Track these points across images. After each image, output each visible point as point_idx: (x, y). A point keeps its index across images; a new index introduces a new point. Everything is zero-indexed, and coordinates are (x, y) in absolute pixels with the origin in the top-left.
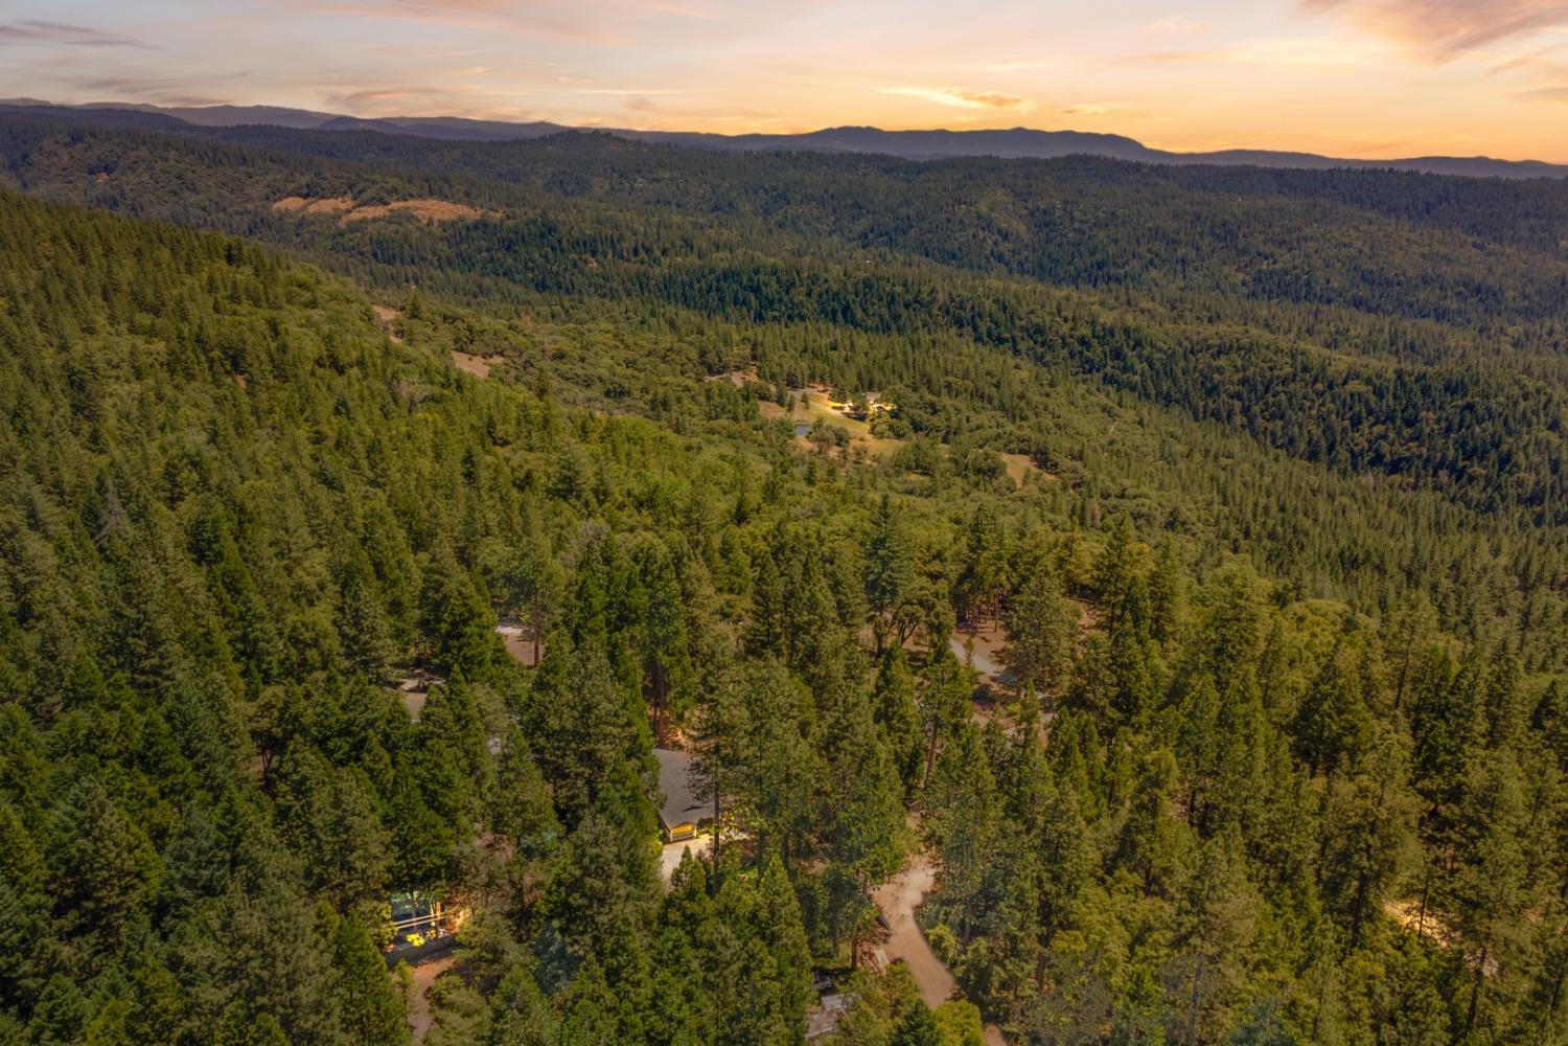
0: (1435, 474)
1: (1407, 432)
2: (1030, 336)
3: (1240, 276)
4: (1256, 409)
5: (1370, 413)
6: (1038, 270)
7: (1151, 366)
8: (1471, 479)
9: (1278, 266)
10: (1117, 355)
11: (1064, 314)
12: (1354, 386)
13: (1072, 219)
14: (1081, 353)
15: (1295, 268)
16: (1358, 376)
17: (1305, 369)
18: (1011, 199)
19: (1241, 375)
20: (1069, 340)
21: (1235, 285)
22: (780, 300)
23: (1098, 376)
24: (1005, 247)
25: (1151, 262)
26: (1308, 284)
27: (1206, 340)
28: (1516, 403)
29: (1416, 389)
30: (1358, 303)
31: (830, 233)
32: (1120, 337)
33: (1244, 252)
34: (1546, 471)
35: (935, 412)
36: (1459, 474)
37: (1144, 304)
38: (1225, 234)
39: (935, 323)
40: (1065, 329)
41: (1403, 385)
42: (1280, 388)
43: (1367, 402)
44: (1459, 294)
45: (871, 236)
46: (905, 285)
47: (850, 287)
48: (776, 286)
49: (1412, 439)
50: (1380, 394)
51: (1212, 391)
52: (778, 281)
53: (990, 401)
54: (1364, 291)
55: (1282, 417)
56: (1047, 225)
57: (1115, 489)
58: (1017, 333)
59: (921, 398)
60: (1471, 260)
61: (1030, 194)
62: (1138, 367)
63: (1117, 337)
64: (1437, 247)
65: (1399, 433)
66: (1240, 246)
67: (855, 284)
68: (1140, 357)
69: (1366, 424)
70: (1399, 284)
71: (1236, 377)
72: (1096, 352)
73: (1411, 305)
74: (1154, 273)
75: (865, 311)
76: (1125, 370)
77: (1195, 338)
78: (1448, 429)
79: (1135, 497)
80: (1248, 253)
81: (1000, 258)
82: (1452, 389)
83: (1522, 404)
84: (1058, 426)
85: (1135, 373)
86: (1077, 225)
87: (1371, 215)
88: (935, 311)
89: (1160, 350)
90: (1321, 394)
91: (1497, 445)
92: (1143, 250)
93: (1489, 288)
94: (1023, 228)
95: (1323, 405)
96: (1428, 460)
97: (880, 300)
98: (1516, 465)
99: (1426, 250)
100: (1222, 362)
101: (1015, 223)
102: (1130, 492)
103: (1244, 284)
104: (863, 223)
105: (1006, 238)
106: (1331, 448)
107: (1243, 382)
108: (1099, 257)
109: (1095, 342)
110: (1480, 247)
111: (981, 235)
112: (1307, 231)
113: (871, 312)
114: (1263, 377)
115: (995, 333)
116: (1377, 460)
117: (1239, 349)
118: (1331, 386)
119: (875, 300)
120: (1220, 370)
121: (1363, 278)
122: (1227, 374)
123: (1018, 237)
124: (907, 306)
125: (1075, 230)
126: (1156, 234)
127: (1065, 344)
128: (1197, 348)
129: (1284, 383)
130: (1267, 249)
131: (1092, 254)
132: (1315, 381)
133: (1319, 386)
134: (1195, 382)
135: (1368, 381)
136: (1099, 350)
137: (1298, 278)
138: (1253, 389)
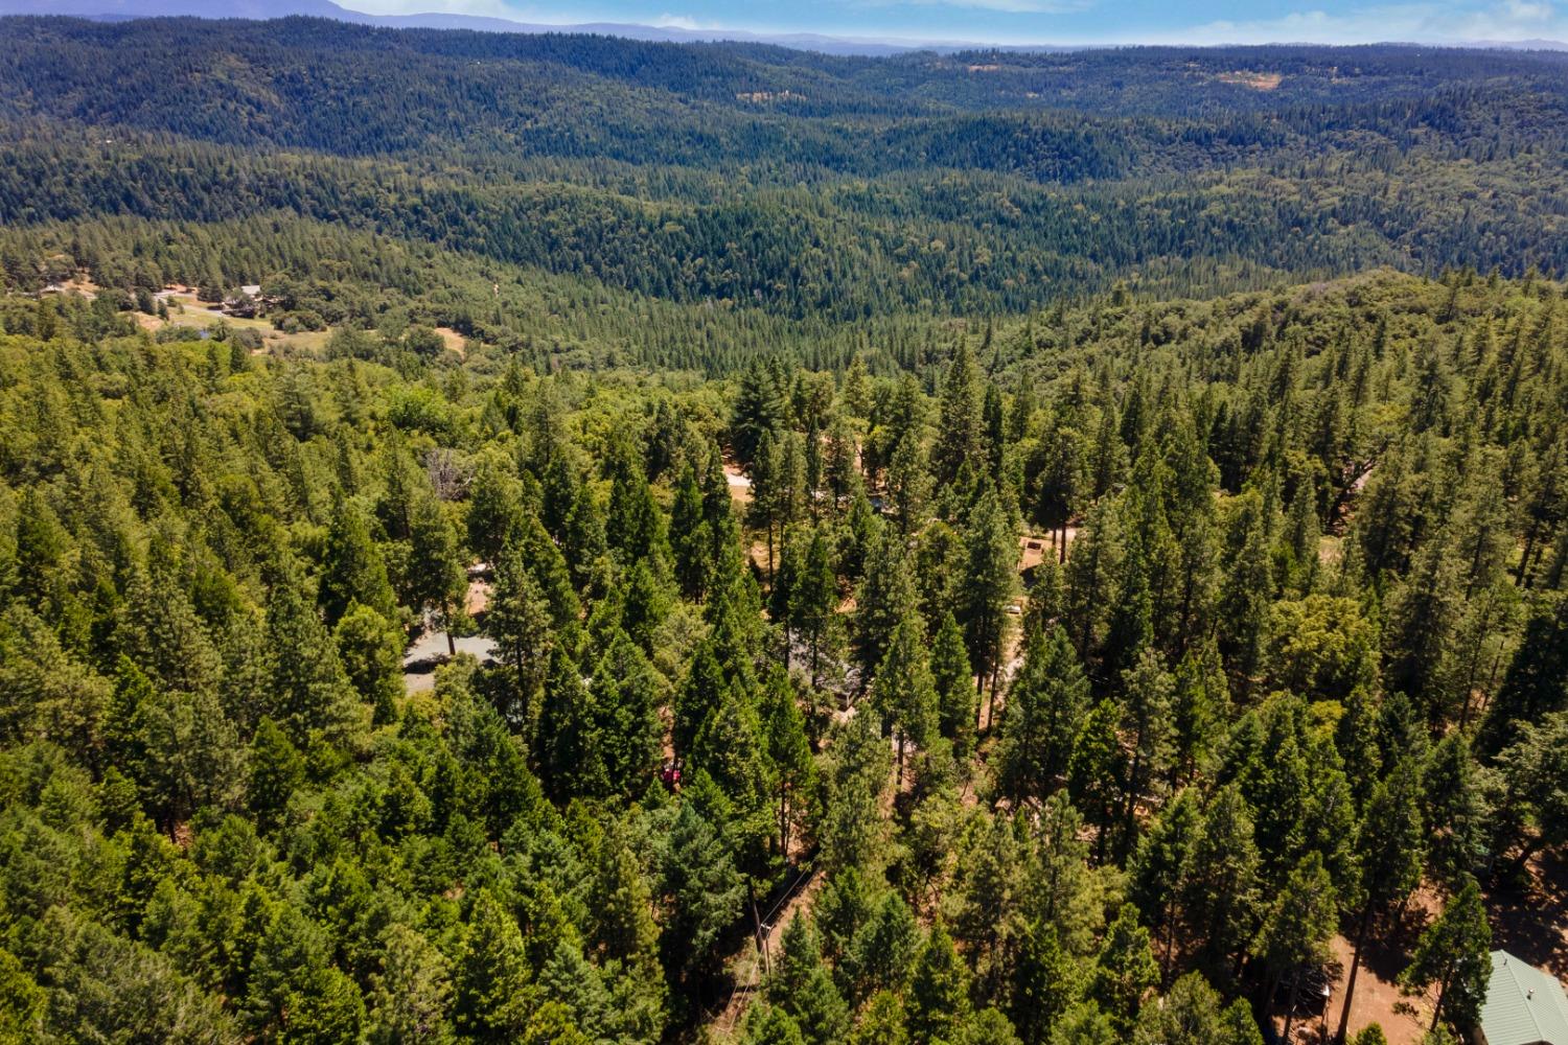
0: (752, 294)
1: (721, 261)
2: (359, 210)
3: (512, 136)
4: (597, 256)
5: (689, 249)
6: (310, 141)
7: (490, 227)
8: (778, 293)
9: (541, 125)
10: (454, 220)
11: (385, 184)
12: (669, 227)
13: (325, 85)
14: (417, 221)
15: (556, 126)
16: (670, 219)
17: (626, 216)
18: (247, 65)
19: (573, 227)
20: (402, 211)
21: (509, 145)
22: (31, 194)
23: (443, 242)
24: (262, 118)
25: (426, 127)
26: (572, 140)
27: (530, 198)
28: (788, 229)
29: (716, 224)
30: (616, 155)
31: (34, 111)
32: (451, 202)
33: (505, 113)
34: (824, 279)
35: (330, 298)
36: (767, 291)
37: (448, 169)
38: (484, 95)
39: (249, 204)
40: (393, 199)
41: (706, 222)
42: (611, 236)
43: (684, 240)
44: (688, 142)
45: (91, 111)
46: (191, 165)
47: (123, 172)
48: (20, 178)
49: (727, 267)
50: (690, 230)
51: (553, 245)
52: (20, 171)
53: (376, 279)
54: (617, 144)
55: (622, 262)
56: (299, 92)
57: (549, 346)
58: (344, 208)
59: (312, 284)
60: (683, 113)
61: (266, 59)
62: (478, 230)
63: (449, 203)
64: (656, 104)
65: (714, 264)
66: (501, 107)
67: (129, 168)
68: (476, 219)
69: (688, 259)
70: (642, 136)
71: (570, 229)
72: (433, 221)
73: (658, 154)
74: (433, 138)
75: (153, 197)
76: (467, 234)
77: (520, 197)
78: (750, 254)
79: (569, 350)
80: (510, 114)
81: (262, 131)
82: (743, 221)
83: (792, 229)
84: (453, 295)
85: (478, 236)
86: (333, 92)
87: (592, 75)
88: (243, 192)
89: (493, 212)
90: (645, 237)
91: (786, 264)
92: (413, 114)
93: (709, 137)
94: (274, 98)
95: (651, 246)
96: (743, 283)
97: (169, 183)
98: (804, 278)
99: (648, 106)
100: (552, 217)
101: (264, 92)
102: (563, 345)
103: (517, 143)
104: (75, 98)
105: (259, 107)
106: (669, 282)
107: (578, 233)
108: (373, 124)
109: (428, 210)
110: (685, 102)
111: (232, 106)
112: (553, 92)
113: (162, 198)
114: (594, 227)
115: (321, 210)
116: (706, 289)
117: (563, 204)
118: (651, 229)
119: (163, 186)
120: (552, 224)
121: (612, 133)
122: (562, 227)
123: (273, 106)
124: (206, 188)
125: (332, 97)
126: (421, 100)
127: (398, 216)
128: (525, 206)
129: (612, 230)
130: (527, 109)
131: (365, 121)
132: (638, 227)
133: (643, 230)
134: (536, 238)
135: (679, 222)
136: (435, 218)
137: (562, 135)
138: (589, 239)
